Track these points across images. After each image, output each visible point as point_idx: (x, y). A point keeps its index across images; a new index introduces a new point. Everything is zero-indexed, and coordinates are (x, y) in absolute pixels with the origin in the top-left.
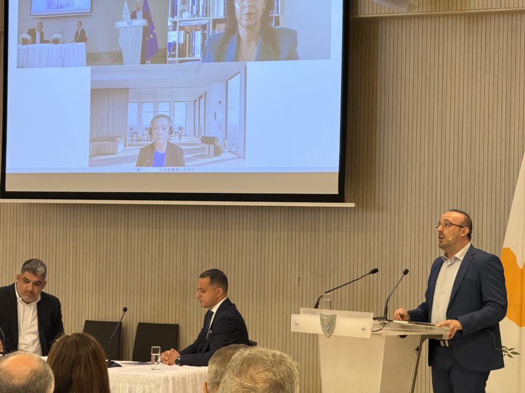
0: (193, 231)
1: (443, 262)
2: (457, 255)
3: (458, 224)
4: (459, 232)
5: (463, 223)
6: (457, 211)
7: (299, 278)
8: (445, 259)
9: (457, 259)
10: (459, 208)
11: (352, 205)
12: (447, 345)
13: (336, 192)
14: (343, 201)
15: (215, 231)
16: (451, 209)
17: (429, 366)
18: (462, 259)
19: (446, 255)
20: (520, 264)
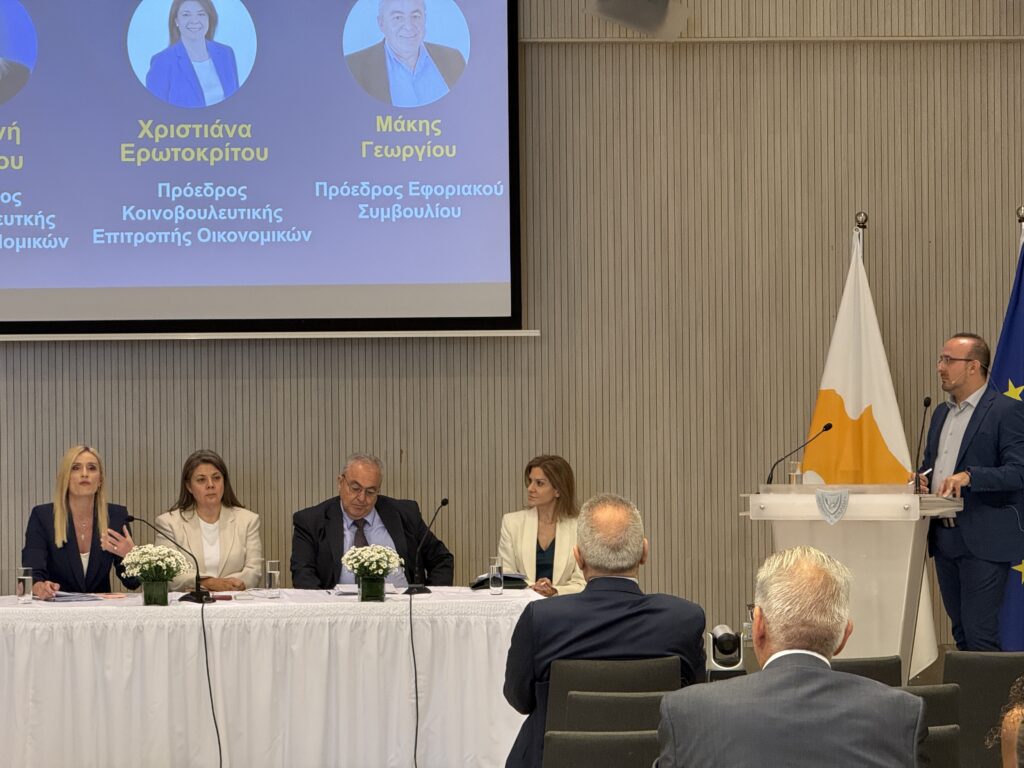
0: (205, 381)
1: (949, 410)
2: (969, 400)
3: (963, 358)
4: (966, 369)
5: (970, 354)
6: (963, 335)
7: (401, 451)
8: (953, 406)
9: (969, 404)
10: (967, 331)
11: (536, 333)
12: (953, 525)
13: (507, 313)
14: (519, 327)
15: (246, 381)
16: (954, 333)
17: (931, 556)
18: (975, 405)
19: (954, 398)
20: (851, 413)
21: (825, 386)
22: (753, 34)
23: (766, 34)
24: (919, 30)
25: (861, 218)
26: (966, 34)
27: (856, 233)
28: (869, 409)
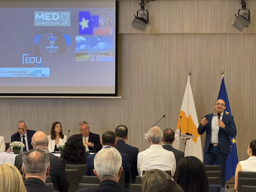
13: (114, 93)
14: (117, 96)
20: (187, 116)
21: (181, 110)
22: (171, 32)
23: (174, 32)
24: (209, 31)
25: (190, 73)
26: (219, 31)
27: (189, 76)
28: (190, 115)
